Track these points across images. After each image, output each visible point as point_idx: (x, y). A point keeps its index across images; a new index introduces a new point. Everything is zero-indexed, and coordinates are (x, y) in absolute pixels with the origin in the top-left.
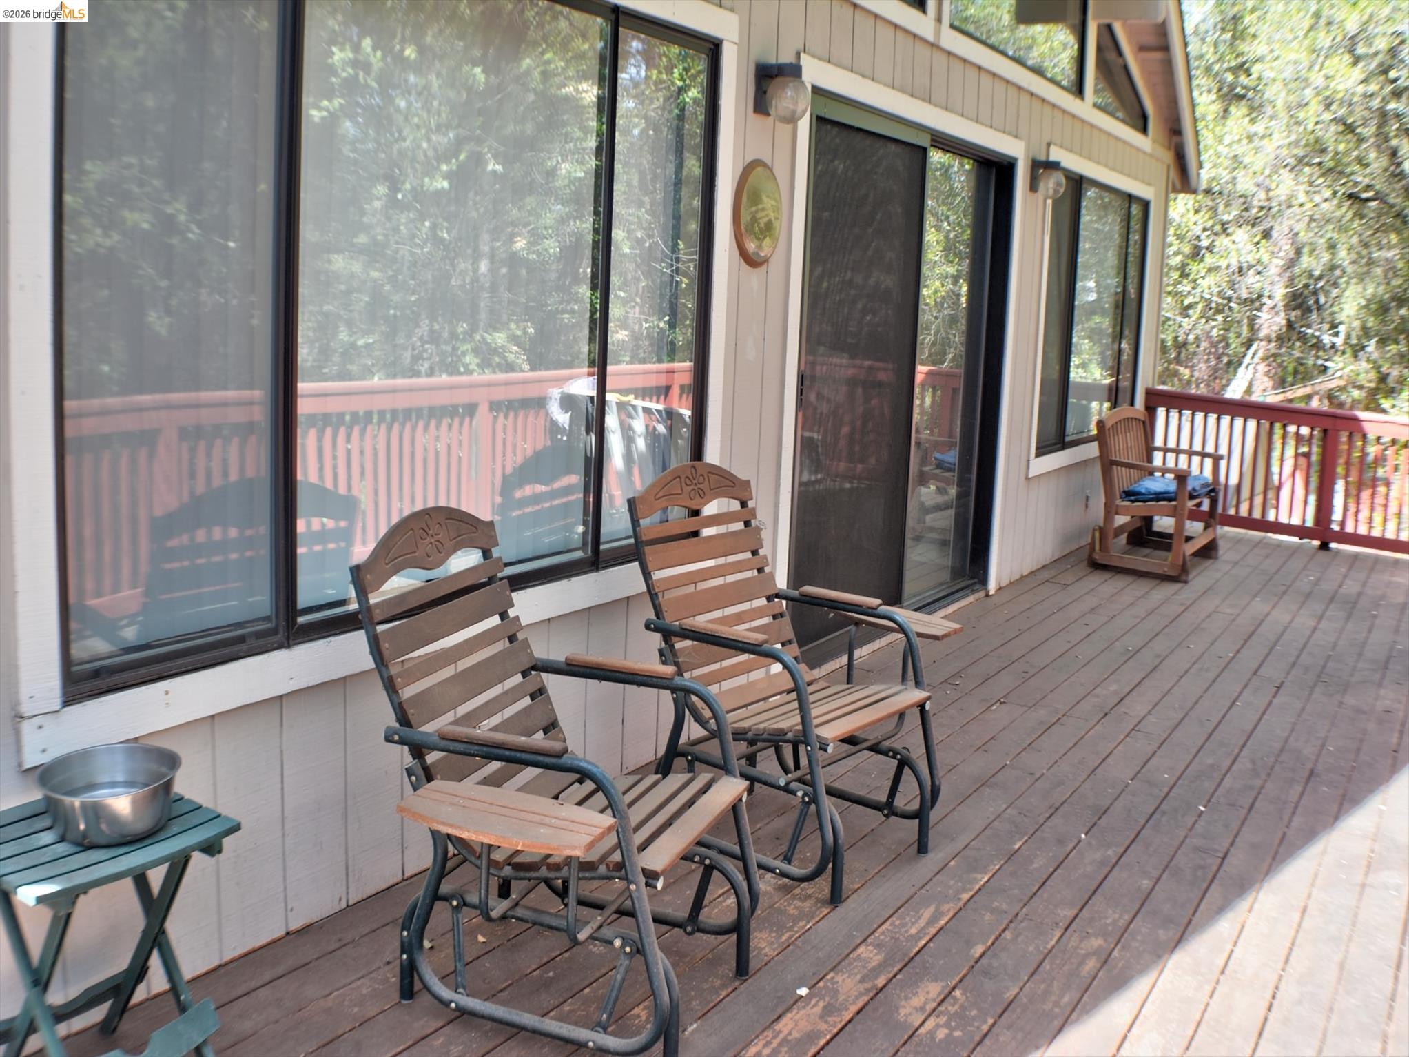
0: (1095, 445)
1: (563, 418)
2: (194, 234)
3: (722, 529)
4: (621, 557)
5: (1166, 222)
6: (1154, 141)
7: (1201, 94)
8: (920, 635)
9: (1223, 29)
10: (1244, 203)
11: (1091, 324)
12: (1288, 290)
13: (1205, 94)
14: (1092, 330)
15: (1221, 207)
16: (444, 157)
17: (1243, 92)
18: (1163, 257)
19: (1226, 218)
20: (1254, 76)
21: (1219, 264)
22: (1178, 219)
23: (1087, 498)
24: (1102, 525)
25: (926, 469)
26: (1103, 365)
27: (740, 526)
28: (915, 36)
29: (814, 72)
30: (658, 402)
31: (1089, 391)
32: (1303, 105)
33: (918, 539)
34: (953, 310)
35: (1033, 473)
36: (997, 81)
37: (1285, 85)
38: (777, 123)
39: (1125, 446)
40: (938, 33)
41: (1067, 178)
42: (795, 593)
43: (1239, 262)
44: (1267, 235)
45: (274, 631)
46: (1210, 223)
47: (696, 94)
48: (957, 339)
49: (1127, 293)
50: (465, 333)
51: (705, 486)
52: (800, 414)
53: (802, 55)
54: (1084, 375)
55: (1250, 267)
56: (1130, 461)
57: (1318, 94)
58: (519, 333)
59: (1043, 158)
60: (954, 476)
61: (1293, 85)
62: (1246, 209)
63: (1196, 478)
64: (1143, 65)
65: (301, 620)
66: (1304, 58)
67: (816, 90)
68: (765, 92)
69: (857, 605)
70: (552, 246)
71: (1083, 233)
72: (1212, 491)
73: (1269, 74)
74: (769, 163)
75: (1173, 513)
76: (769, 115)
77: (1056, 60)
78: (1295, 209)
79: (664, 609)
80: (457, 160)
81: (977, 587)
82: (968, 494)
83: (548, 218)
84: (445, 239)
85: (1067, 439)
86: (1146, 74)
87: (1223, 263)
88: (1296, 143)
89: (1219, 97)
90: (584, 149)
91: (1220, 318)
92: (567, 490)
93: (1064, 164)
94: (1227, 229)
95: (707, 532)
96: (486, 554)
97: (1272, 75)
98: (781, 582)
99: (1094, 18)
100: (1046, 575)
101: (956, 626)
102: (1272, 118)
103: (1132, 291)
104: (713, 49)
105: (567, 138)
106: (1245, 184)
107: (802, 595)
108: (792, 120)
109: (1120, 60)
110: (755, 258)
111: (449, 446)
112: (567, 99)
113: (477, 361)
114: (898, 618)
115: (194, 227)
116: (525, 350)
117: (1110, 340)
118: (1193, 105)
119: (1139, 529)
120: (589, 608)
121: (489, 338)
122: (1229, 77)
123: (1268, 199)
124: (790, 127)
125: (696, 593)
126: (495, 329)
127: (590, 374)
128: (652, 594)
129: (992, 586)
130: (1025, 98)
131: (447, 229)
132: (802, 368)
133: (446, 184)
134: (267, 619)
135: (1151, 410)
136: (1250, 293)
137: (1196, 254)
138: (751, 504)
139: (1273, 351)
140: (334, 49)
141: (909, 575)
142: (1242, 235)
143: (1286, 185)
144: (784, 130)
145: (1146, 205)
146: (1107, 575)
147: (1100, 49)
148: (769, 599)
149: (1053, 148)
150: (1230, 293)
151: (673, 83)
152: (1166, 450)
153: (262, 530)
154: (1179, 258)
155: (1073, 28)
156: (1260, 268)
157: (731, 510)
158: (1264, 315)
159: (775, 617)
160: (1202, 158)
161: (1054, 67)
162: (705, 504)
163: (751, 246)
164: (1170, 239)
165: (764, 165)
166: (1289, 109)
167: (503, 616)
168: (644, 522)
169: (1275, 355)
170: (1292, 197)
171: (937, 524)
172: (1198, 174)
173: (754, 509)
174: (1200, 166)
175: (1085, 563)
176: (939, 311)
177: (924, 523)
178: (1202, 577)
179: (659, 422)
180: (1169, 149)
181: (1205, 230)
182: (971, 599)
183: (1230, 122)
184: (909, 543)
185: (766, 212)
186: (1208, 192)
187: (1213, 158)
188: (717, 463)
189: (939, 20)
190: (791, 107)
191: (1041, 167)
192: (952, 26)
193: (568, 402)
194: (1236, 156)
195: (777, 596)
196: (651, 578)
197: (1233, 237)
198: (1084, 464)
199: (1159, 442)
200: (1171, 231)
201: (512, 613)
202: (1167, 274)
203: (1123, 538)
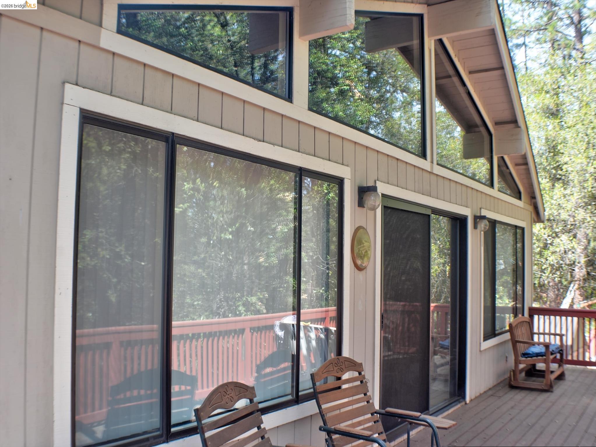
0: (508, 334)
1: (281, 334)
2: (128, 259)
3: (351, 385)
4: (308, 398)
5: (532, 234)
6: (524, 202)
7: (542, 179)
8: (438, 428)
9: (549, 152)
10: (565, 223)
11: (503, 280)
12: (587, 259)
13: (544, 179)
14: (504, 282)
15: (555, 226)
16: (230, 226)
17: (560, 177)
18: (532, 249)
19: (557, 230)
20: (564, 170)
21: (556, 250)
22: (537, 232)
23: (507, 357)
24: (514, 369)
25: (436, 349)
26: (509, 297)
27: (358, 383)
28: (423, 169)
29: (382, 188)
30: (321, 325)
31: (504, 310)
32: (586, 181)
33: (435, 379)
34: (443, 277)
35: (482, 349)
36: (457, 185)
37: (578, 173)
38: (368, 210)
39: (521, 334)
40: (432, 168)
41: (489, 221)
42: (383, 411)
43: (565, 249)
44: (575, 236)
45: (161, 436)
46: (551, 233)
47: (333, 195)
48: (446, 290)
49: (518, 264)
50: (239, 297)
51: (343, 367)
52: (382, 332)
53: (377, 182)
54: (501, 302)
55: (569, 250)
56: (524, 341)
57: (592, 175)
58: (261, 297)
59: (479, 215)
60: (448, 351)
61: (581, 173)
62: (566, 226)
63: (554, 345)
64: (517, 172)
65: (173, 430)
66: (585, 161)
67: (383, 195)
68: (362, 198)
69: (410, 416)
70: (274, 260)
71: (497, 241)
72: (561, 350)
73: (570, 169)
74: (365, 227)
75: (545, 361)
76: (364, 207)
77: (480, 171)
78: (586, 224)
79: (327, 421)
80: (235, 226)
81: (461, 400)
82: (455, 359)
83: (273, 249)
84: (230, 259)
85: (497, 332)
86: (519, 175)
87: (558, 250)
88: (584, 197)
89: (550, 180)
90: (288, 219)
91: (558, 273)
92: (285, 369)
93: (487, 216)
94: (557, 235)
95: (344, 387)
96: (251, 401)
97: (572, 169)
98: (377, 407)
99: (496, 154)
100: (490, 393)
101: (454, 423)
102: (572, 187)
103: (520, 264)
104: (340, 182)
105: (280, 215)
106: (564, 215)
107: (386, 412)
108: (374, 209)
109: (508, 170)
110: (361, 267)
111: (233, 346)
112: (280, 199)
113: (244, 309)
114: (428, 421)
115: (127, 257)
116: (264, 304)
117: (512, 285)
118: (539, 183)
119: (530, 369)
120: (295, 421)
121: (249, 299)
122: (554, 171)
123: (574, 221)
124: (373, 212)
125: (341, 414)
126: (252, 296)
127: (293, 314)
128: (322, 414)
129: (468, 399)
130: (470, 191)
131: (231, 255)
132: (382, 312)
133: (231, 237)
134: (158, 430)
135: (531, 316)
136: (570, 262)
137: (546, 247)
138: (363, 373)
139: (582, 285)
140: (185, 183)
141: (432, 396)
142: (564, 237)
143: (581, 214)
144: (371, 213)
145: (523, 229)
146: (517, 391)
147: (499, 166)
148: (372, 414)
149: (482, 210)
150: (561, 262)
151: (323, 191)
152: (539, 334)
153: (157, 390)
154: (539, 249)
155: (487, 159)
156: (573, 251)
157: (354, 376)
158: (577, 269)
159: (375, 422)
160: (545, 206)
161: (480, 173)
162: (343, 374)
163: (359, 262)
164: (534, 241)
165: (363, 228)
166: (580, 182)
167: (259, 428)
168: (318, 384)
169: (583, 287)
170: (585, 219)
171: (443, 372)
172: (544, 214)
173: (364, 375)
174: (545, 211)
175: (507, 386)
176: (438, 278)
177: (437, 372)
178: (559, 389)
179: (321, 333)
180: (531, 205)
181: (549, 236)
182: (459, 406)
183: (556, 190)
184: (431, 381)
185: (364, 248)
186: (549, 220)
187: (550, 206)
188: (348, 356)
189: (432, 162)
190: (373, 204)
191: (478, 218)
192: (438, 164)
193: (283, 327)
194: (559, 204)
195: (376, 413)
196: (321, 408)
197: (561, 238)
198: (505, 342)
199: (536, 330)
200: (535, 238)
201: (262, 426)
202: (534, 256)
203: (523, 374)
